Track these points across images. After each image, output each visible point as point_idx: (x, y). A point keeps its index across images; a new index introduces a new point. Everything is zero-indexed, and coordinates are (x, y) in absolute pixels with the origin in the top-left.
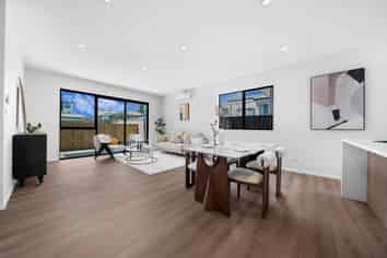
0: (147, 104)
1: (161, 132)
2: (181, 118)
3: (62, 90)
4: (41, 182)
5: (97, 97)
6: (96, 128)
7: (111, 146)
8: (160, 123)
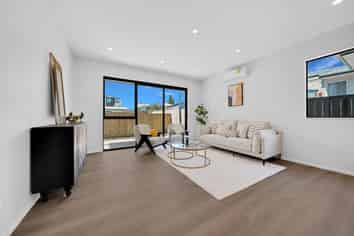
0: (186, 90)
1: (202, 122)
2: (230, 104)
3: (105, 78)
4: (68, 194)
5: (137, 83)
6: (136, 117)
7: (151, 139)
8: (201, 111)
